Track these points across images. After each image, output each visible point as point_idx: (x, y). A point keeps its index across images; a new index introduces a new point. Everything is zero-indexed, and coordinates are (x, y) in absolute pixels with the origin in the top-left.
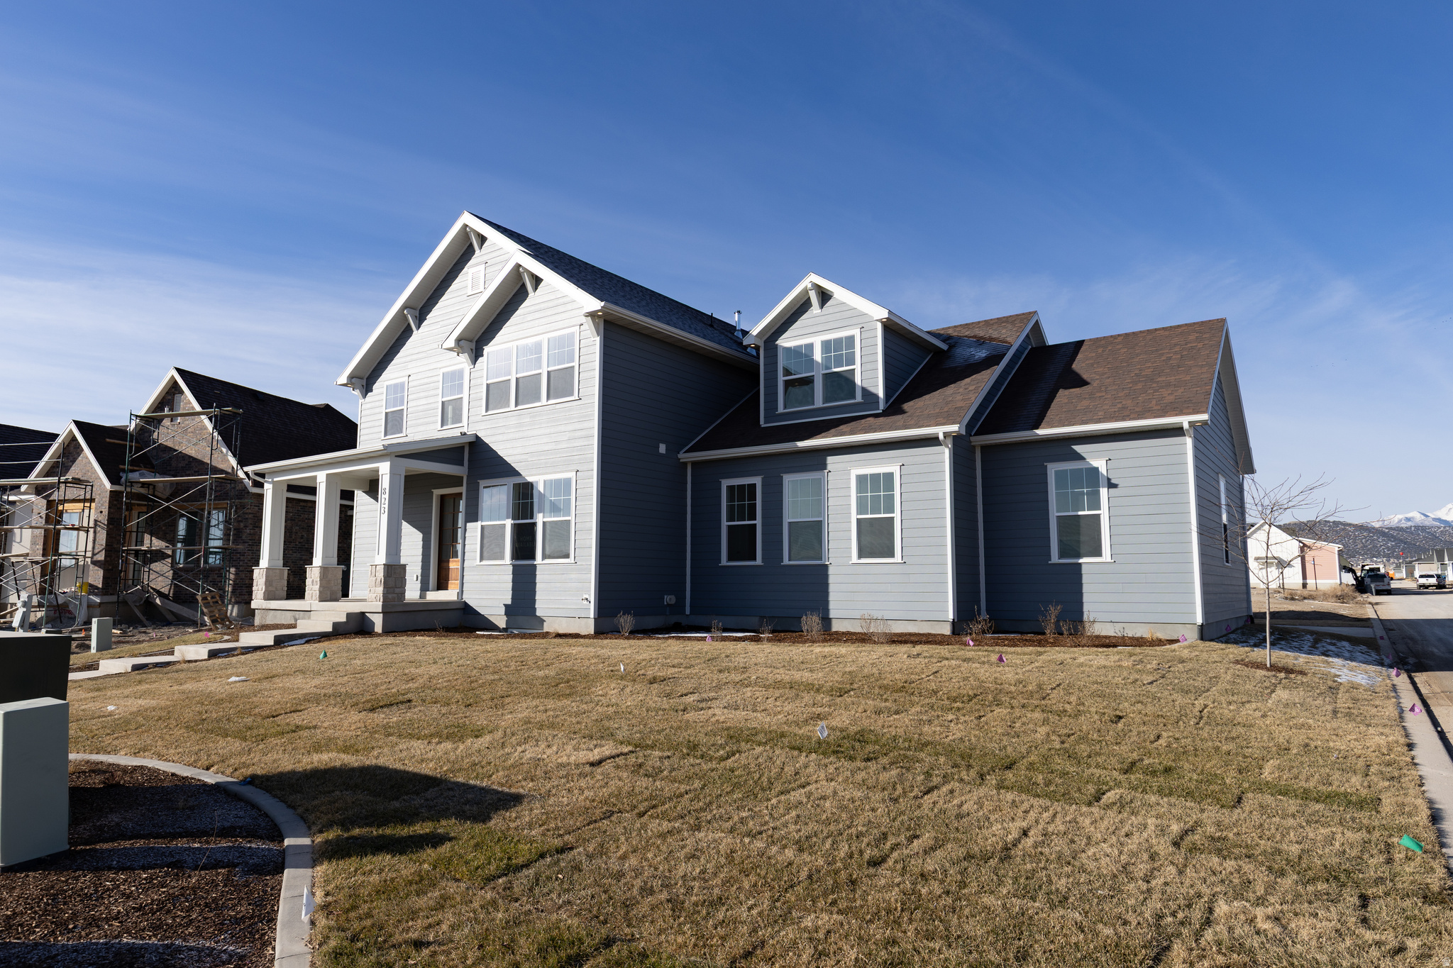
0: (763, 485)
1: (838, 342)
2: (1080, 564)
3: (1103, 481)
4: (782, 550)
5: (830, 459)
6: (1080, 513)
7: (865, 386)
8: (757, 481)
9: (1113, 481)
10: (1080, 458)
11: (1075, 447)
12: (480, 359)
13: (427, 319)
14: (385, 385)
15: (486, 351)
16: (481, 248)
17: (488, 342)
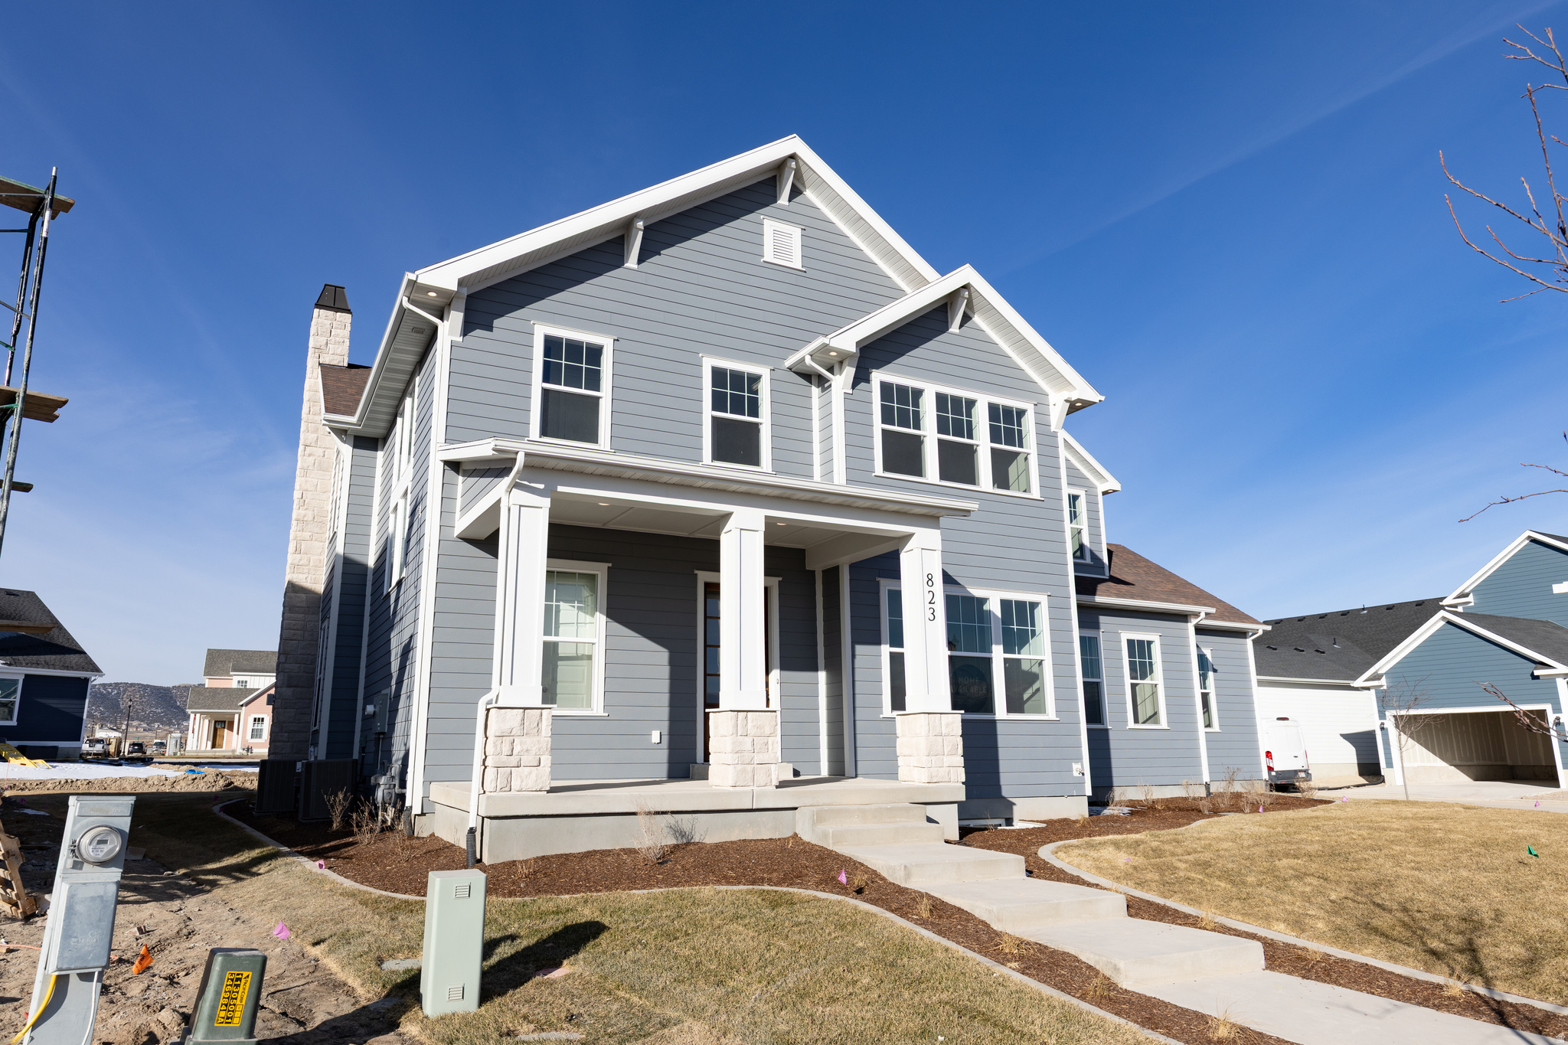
3: (1210, 667)
7: (1092, 549)
9: (1214, 667)
12: (862, 385)
13: (660, 254)
14: (541, 332)
15: (878, 376)
16: (790, 201)
17: (880, 364)
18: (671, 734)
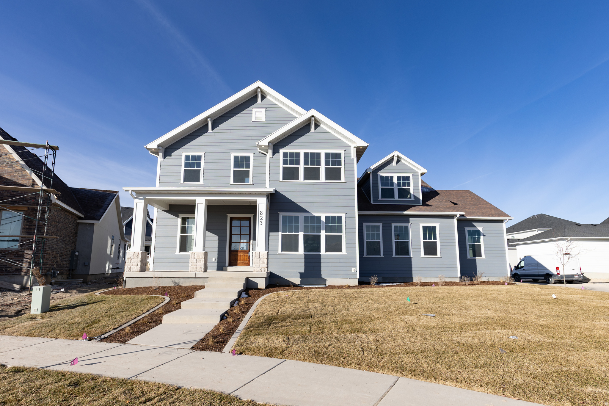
0: (383, 227)
1: (404, 178)
2: (476, 259)
3: (481, 234)
4: (392, 251)
5: (411, 219)
6: (475, 243)
7: (415, 194)
8: (380, 225)
9: (484, 234)
10: (474, 226)
11: (473, 223)
12: (277, 154)
13: (219, 126)
14: (184, 154)
15: (282, 151)
16: (262, 101)
17: (283, 147)
18: (218, 258)
